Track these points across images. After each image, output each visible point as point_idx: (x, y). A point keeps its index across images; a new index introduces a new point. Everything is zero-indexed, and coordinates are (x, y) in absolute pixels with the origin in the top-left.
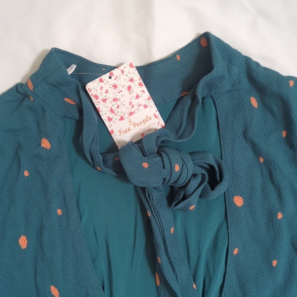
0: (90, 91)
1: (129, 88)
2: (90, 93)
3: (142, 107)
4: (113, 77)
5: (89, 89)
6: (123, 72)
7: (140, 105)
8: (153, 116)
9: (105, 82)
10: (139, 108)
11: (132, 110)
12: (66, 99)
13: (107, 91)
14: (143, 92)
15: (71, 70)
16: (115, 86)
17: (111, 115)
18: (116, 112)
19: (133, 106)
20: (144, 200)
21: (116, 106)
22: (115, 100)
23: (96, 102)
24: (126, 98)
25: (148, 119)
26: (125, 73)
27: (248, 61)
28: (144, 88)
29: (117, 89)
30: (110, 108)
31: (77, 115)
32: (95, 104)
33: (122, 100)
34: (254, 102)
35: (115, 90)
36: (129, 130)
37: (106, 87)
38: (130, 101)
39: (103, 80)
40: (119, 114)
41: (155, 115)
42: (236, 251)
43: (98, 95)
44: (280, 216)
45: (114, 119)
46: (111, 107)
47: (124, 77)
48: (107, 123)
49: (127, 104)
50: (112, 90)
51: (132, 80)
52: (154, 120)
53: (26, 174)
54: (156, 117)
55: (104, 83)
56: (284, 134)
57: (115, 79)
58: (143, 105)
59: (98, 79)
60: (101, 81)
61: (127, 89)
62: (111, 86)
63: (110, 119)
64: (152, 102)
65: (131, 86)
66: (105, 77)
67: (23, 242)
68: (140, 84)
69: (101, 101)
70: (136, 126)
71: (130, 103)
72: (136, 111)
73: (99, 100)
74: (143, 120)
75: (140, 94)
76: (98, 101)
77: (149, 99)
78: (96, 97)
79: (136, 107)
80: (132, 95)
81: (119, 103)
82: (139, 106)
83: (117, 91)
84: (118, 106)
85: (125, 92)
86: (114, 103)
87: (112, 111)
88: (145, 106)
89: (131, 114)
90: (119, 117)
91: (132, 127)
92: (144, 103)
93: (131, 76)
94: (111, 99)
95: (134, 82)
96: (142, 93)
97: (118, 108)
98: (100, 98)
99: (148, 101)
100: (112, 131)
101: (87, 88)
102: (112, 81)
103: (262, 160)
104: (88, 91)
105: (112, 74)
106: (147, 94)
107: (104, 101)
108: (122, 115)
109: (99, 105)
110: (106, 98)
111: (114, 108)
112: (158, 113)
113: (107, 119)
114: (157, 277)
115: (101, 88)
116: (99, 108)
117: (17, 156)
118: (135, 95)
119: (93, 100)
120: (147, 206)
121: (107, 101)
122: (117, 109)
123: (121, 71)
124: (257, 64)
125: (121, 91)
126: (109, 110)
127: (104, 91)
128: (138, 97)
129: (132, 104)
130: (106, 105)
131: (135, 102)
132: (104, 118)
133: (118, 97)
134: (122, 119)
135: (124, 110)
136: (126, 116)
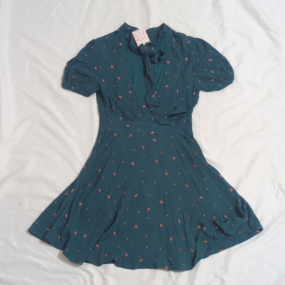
3: (146, 39)
12: (127, 35)
15: (129, 28)
16: (139, 33)
20: (144, 58)
22: (139, 36)
24: (142, 36)
27: (173, 31)
28: (147, 34)
31: (129, 39)
34: (174, 40)
42: (166, 73)
44: (178, 65)
47: (142, 31)
48: (136, 42)
49: (142, 37)
50: (138, 34)
51: (144, 32)
53: (115, 51)
56: (181, 47)
59: (135, 31)
60: (136, 31)
64: (148, 38)
66: (137, 31)
67: (112, 67)
78: (134, 35)
85: (142, 34)
87: (138, 39)
89: (143, 40)
90: (139, 41)
101: (132, 33)
102: (139, 32)
103: (175, 53)
105: (139, 30)
106: (147, 36)
109: (135, 37)
114: (146, 78)
115: (136, 33)
117: (113, 47)
120: (144, 59)
124: (176, 32)
128: (145, 36)
132: (136, 40)
134: (140, 41)
135: (141, 39)
136: (141, 40)
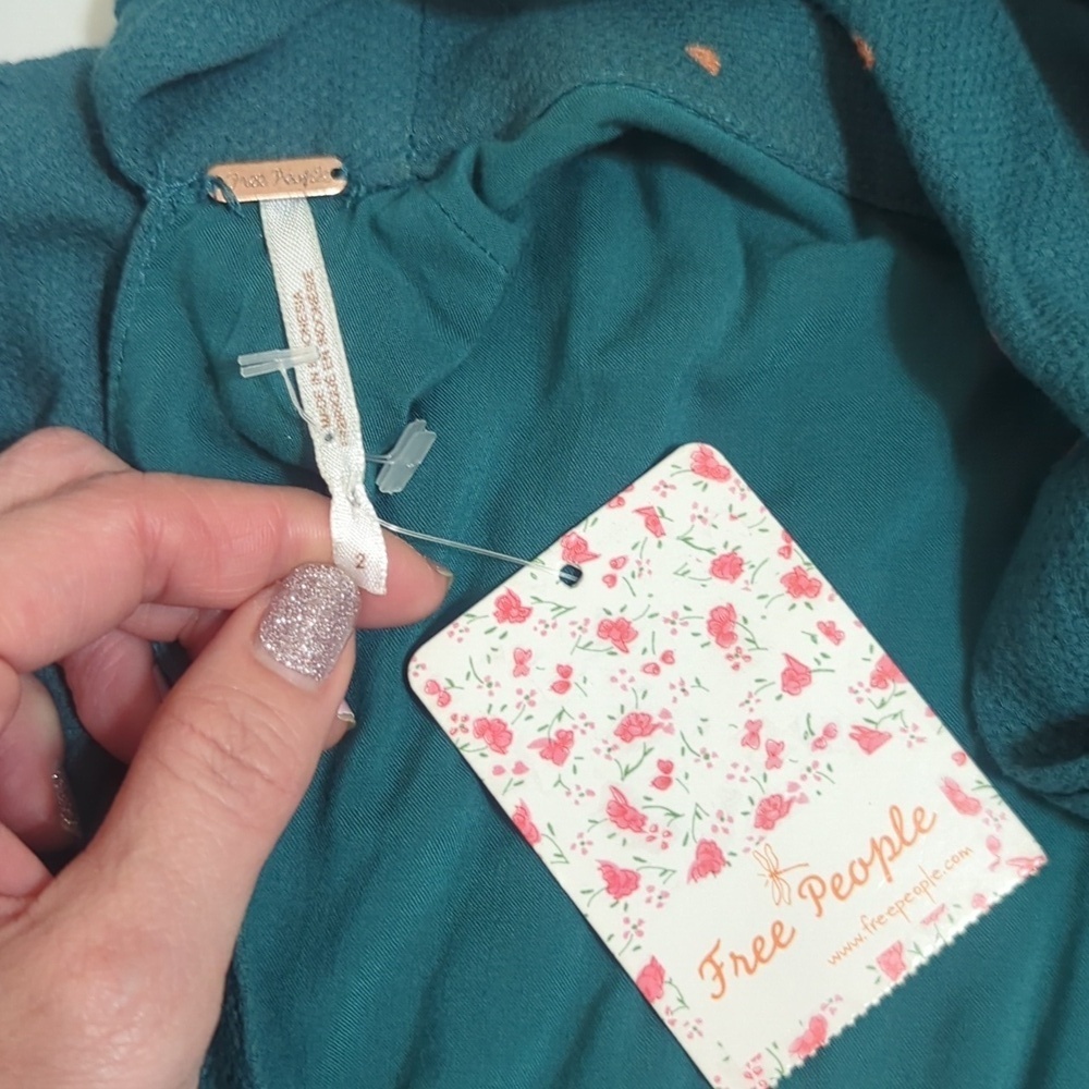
0: (445, 701)
1: (722, 625)
2: (442, 717)
3: (843, 749)
4: (592, 571)
5: (433, 687)
6: (653, 520)
7: (829, 732)
8: (939, 804)
9: (541, 612)
10: (823, 757)
11: (777, 783)
13: (565, 672)
14: (831, 632)
16: (618, 632)
17: (623, 850)
18: (655, 817)
19: (774, 753)
21: (651, 771)
22: (635, 727)
23: (499, 771)
24: (711, 698)
25: (909, 833)
26: (674, 526)
28: (833, 607)
29: (635, 646)
30: (604, 797)
32: (494, 785)
33: (684, 719)
35: (621, 660)
36: (778, 944)
37: (550, 652)
38: (745, 716)
39: (526, 602)
40: (680, 827)
41: (952, 790)
43: (506, 717)
45: (648, 878)
46: (615, 790)
47: (671, 553)
48: (604, 917)
49: (725, 741)
50: (597, 665)
51: (728, 566)
52: (957, 830)
54: (966, 806)
55: (532, 621)
57: (611, 581)
58: (844, 730)
60: (512, 611)
61: (706, 636)
62: (591, 634)
63: (620, 882)
65: (730, 609)
66: (537, 579)
68: (797, 585)
69: (533, 759)
70: (829, 900)
71: (752, 735)
72: (808, 788)
73: (519, 750)
74: (876, 848)
75: (806, 656)
76: (508, 761)
77: (879, 680)
78: (496, 733)
79: (798, 753)
80: (749, 672)
81: (663, 745)
82: (818, 745)
83: (634, 659)
84: (666, 767)
85: (698, 656)
86: (630, 753)
87: (624, 815)
88: (869, 739)
89: (771, 812)
91: (798, 913)
92: (849, 715)
93: (720, 538)
94: (607, 729)
95: (747, 573)
96: (825, 643)
97: (663, 782)
98: (525, 734)
99: (878, 695)
100: (655, 970)
101: (417, 684)
102: (592, 598)
104: (429, 701)
105: (580, 549)
106: (861, 649)
107: (557, 748)
108: (703, 831)
109: (525, 788)
110: (566, 724)
111: (637, 790)
112: (970, 775)
113: (599, 883)
115: (522, 661)
116: (523, 810)
118: (775, 668)
119: (471, 757)
121: (574, 751)
122: (660, 797)
123: (640, 519)
125: (667, 657)
126: (602, 815)
127: (542, 676)
128: (795, 677)
129: (765, 735)
130: (570, 779)
131: (783, 717)
132: (577, 877)
133: (651, 707)
134: (709, 860)
135: (713, 792)
136: (737, 838)
